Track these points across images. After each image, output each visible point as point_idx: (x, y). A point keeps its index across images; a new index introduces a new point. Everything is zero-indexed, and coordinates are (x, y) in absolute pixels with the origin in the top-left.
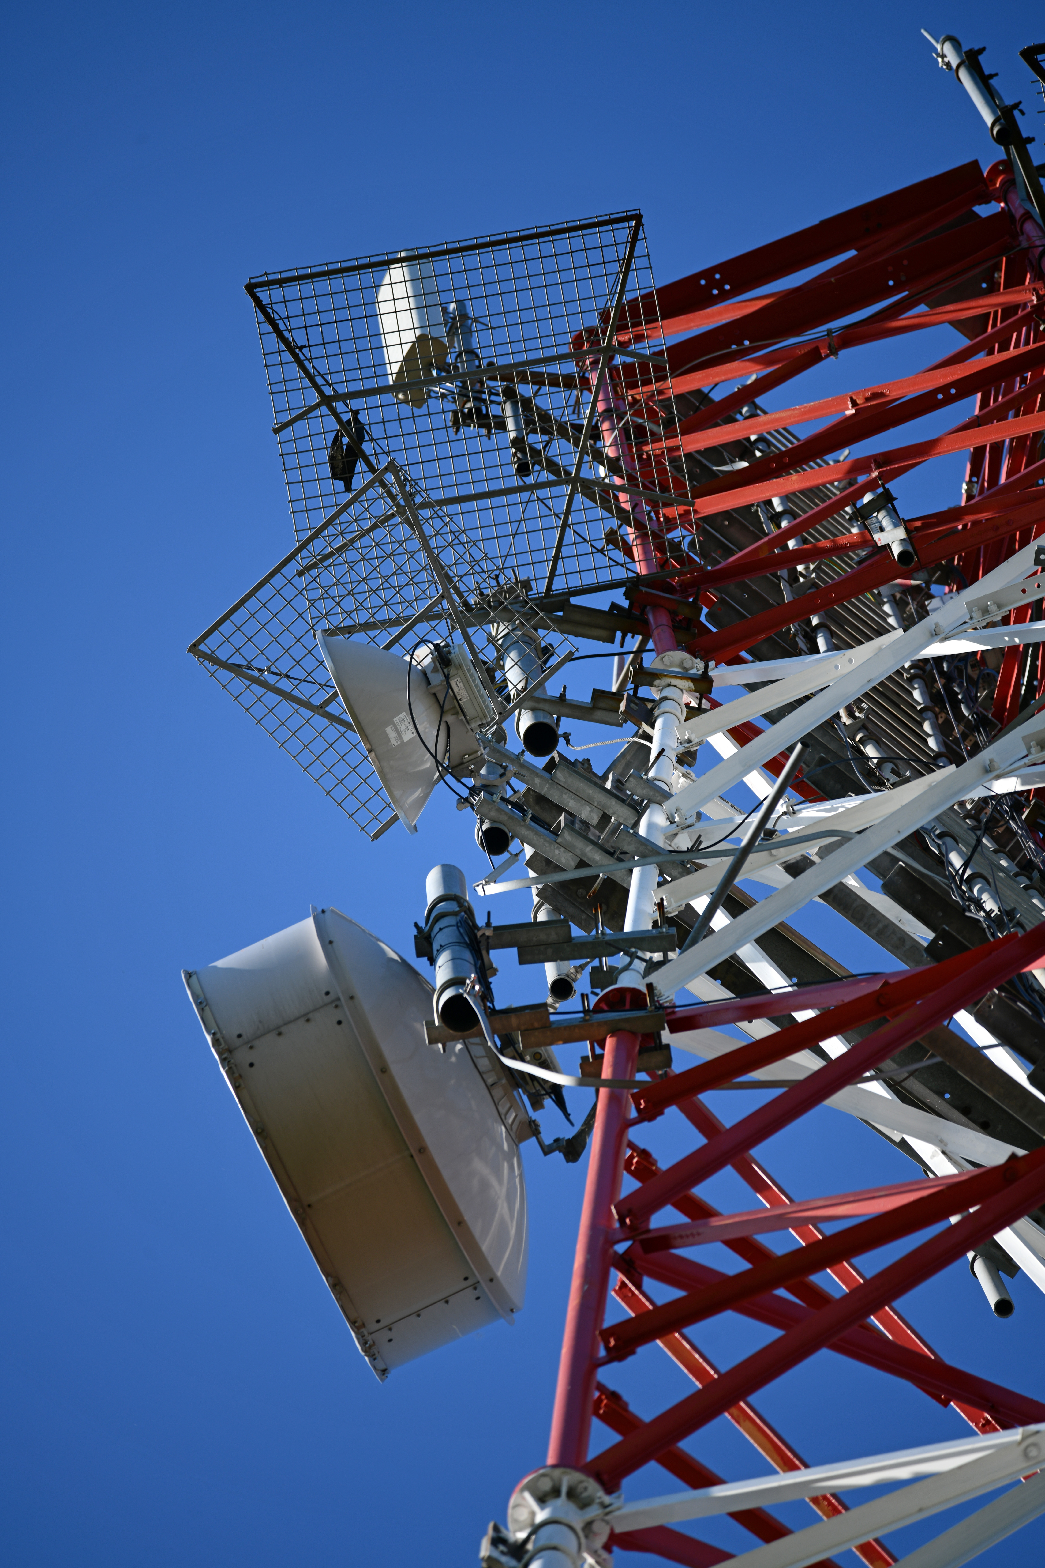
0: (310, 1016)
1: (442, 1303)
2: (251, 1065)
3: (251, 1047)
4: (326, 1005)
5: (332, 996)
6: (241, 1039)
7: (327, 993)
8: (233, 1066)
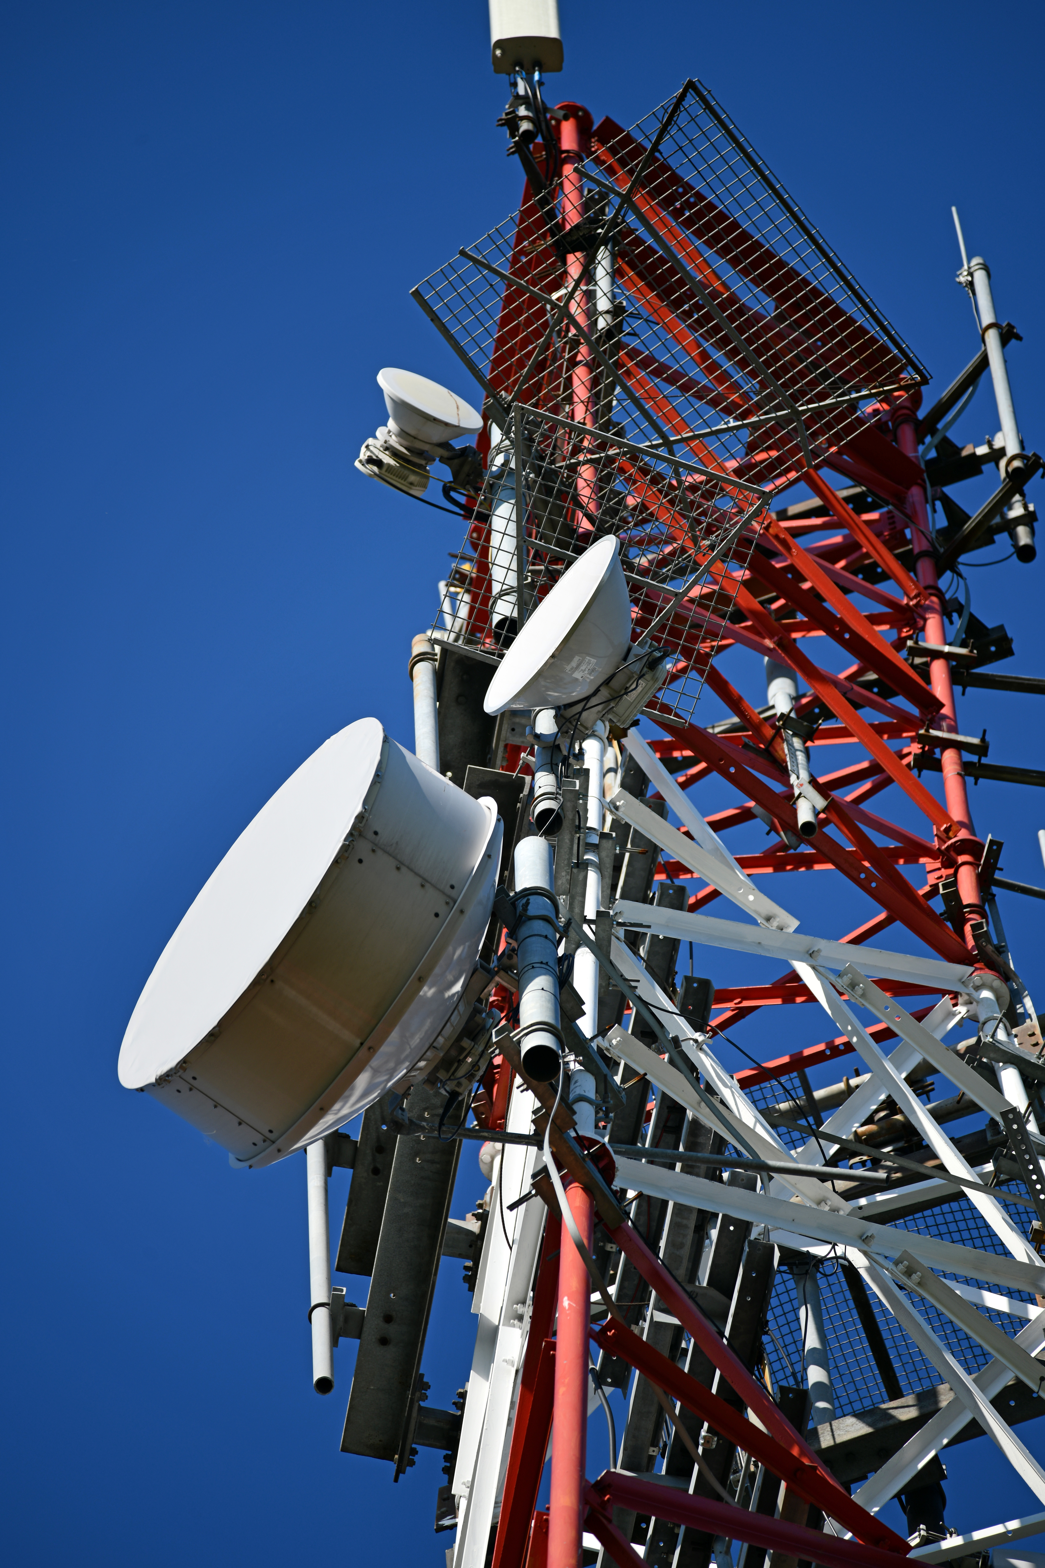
0: (427, 885)
1: (236, 1121)
2: (360, 861)
3: (373, 851)
4: (444, 893)
5: (453, 893)
6: (374, 836)
7: (452, 887)
8: (351, 846)
